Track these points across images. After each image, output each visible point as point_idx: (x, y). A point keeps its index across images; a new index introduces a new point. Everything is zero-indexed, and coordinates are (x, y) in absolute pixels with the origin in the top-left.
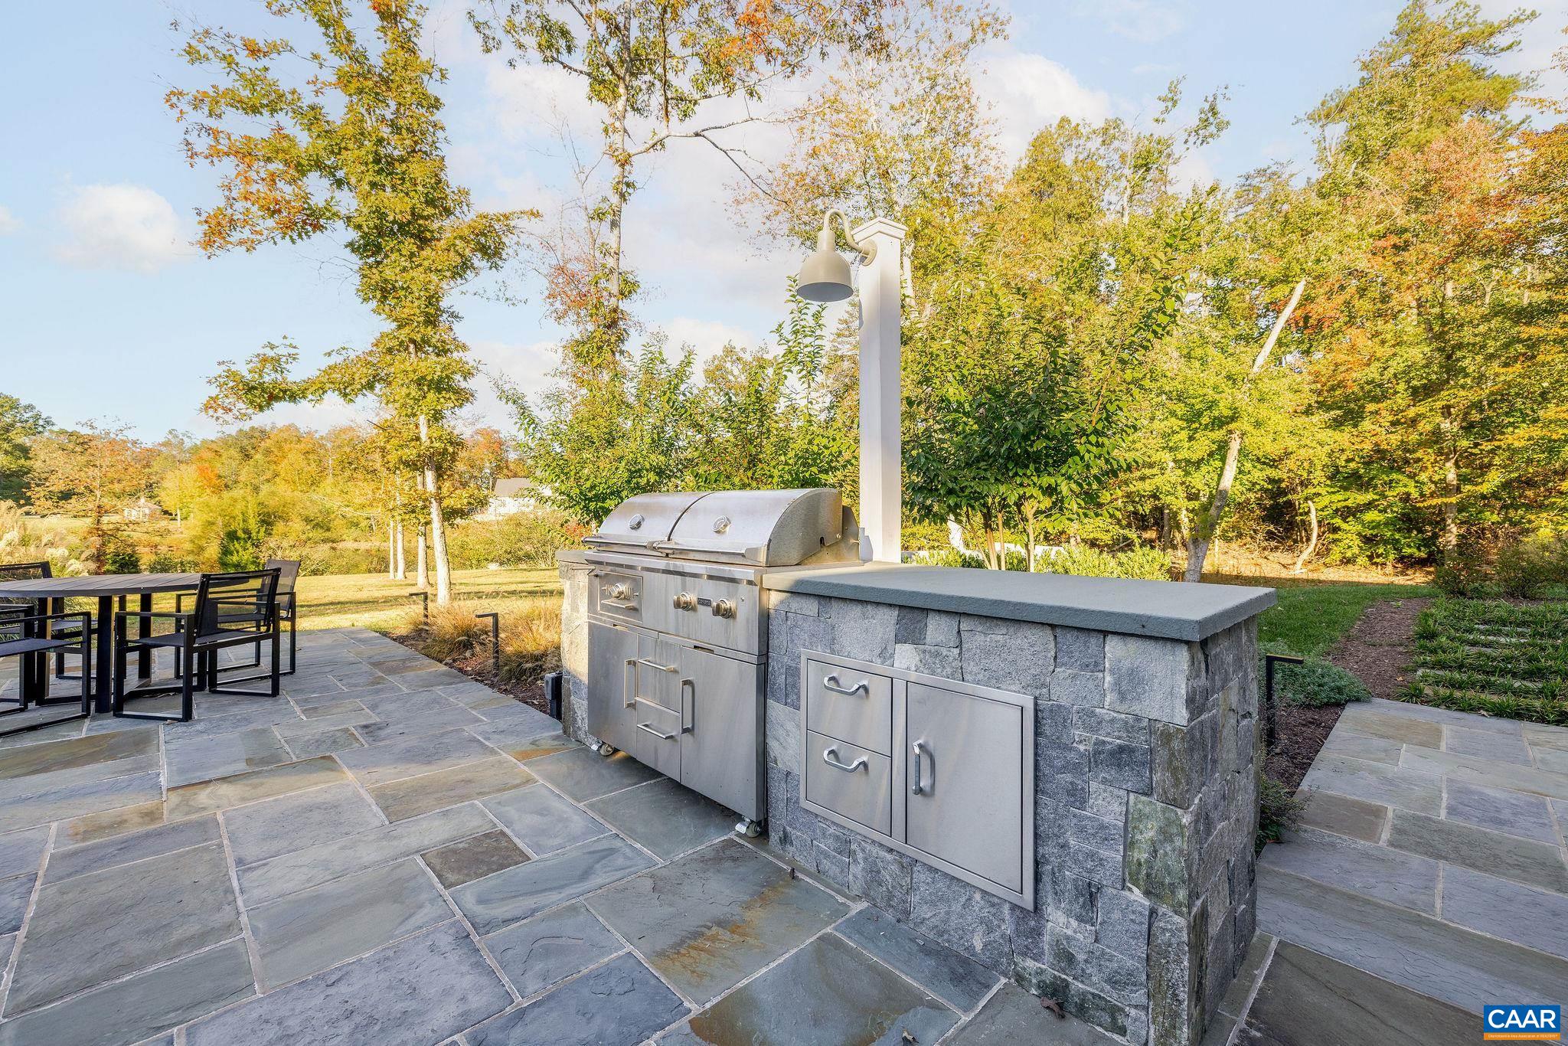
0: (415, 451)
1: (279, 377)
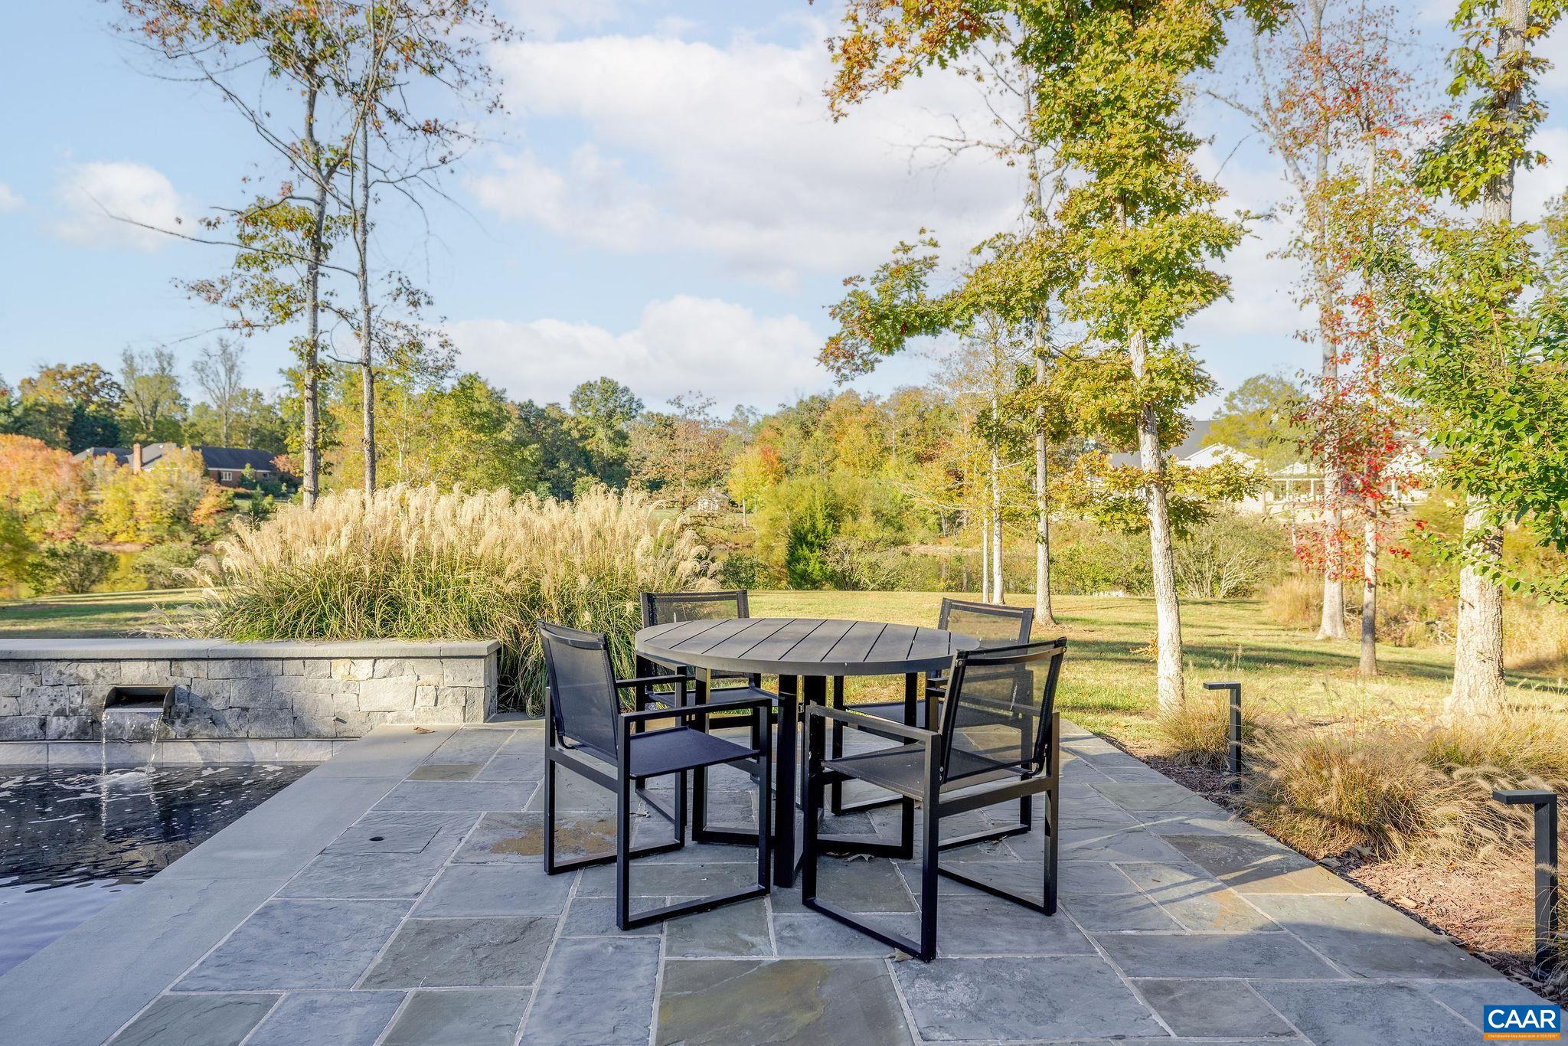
0: (1128, 397)
1: (914, 294)
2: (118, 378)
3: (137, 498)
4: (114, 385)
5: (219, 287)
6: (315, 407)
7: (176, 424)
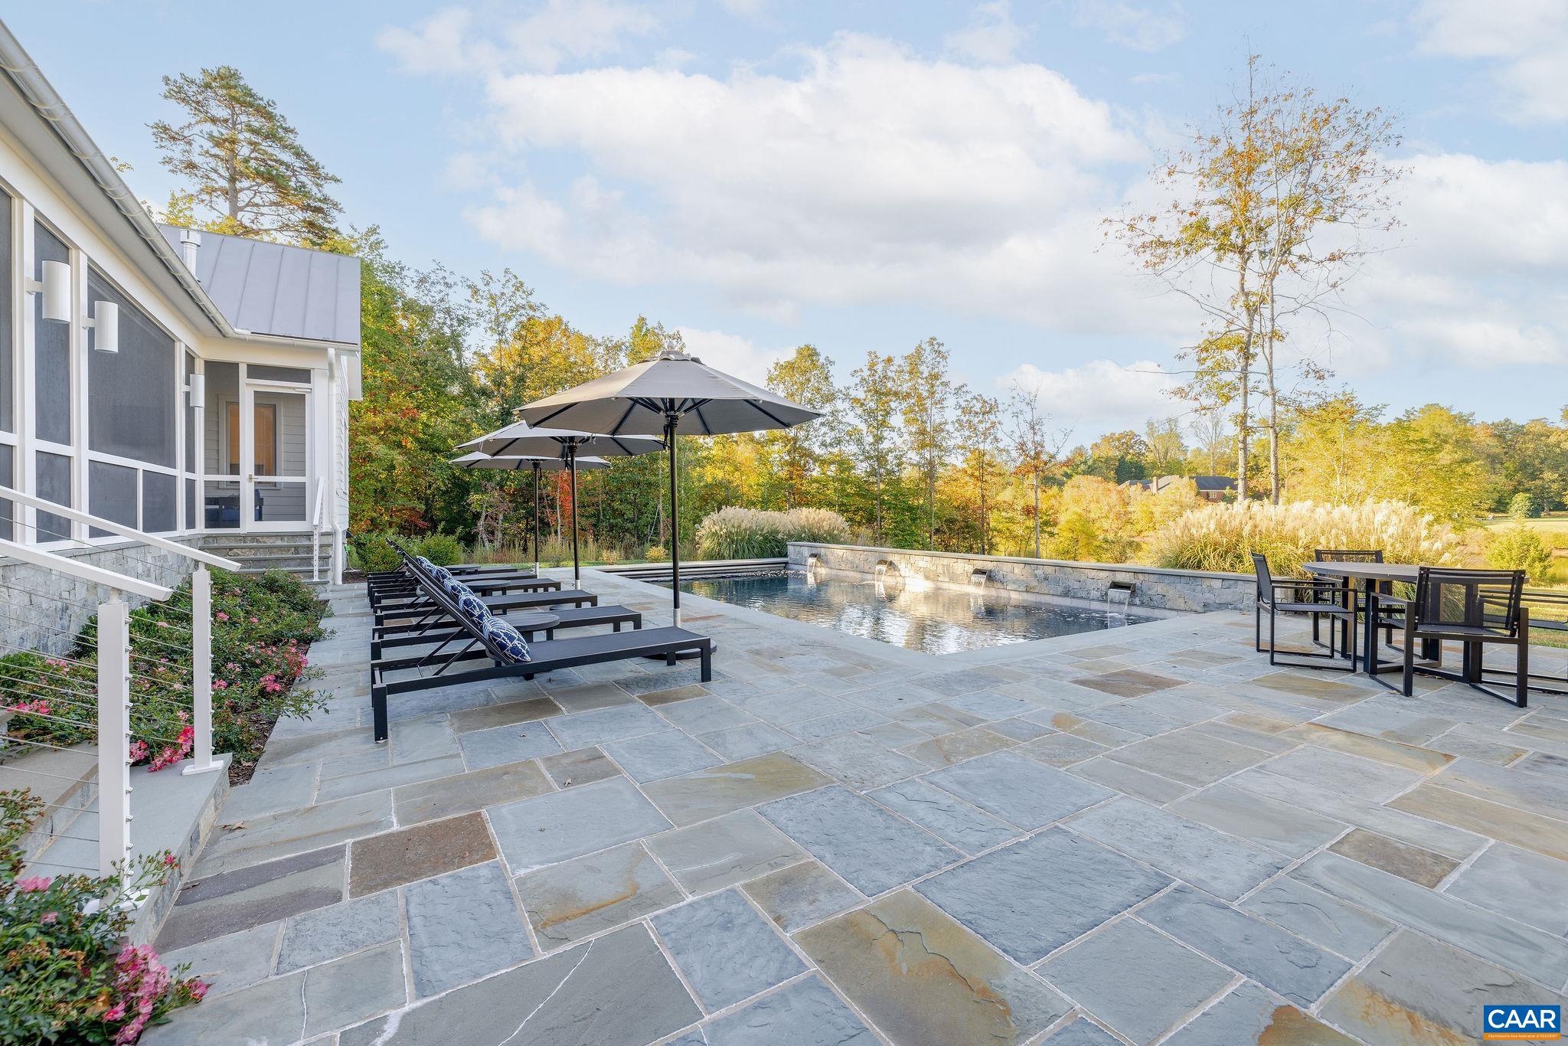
2: (1144, 438)
3: (1154, 509)
4: (1141, 442)
5: (1187, 390)
6: (1245, 453)
7: (1179, 462)
